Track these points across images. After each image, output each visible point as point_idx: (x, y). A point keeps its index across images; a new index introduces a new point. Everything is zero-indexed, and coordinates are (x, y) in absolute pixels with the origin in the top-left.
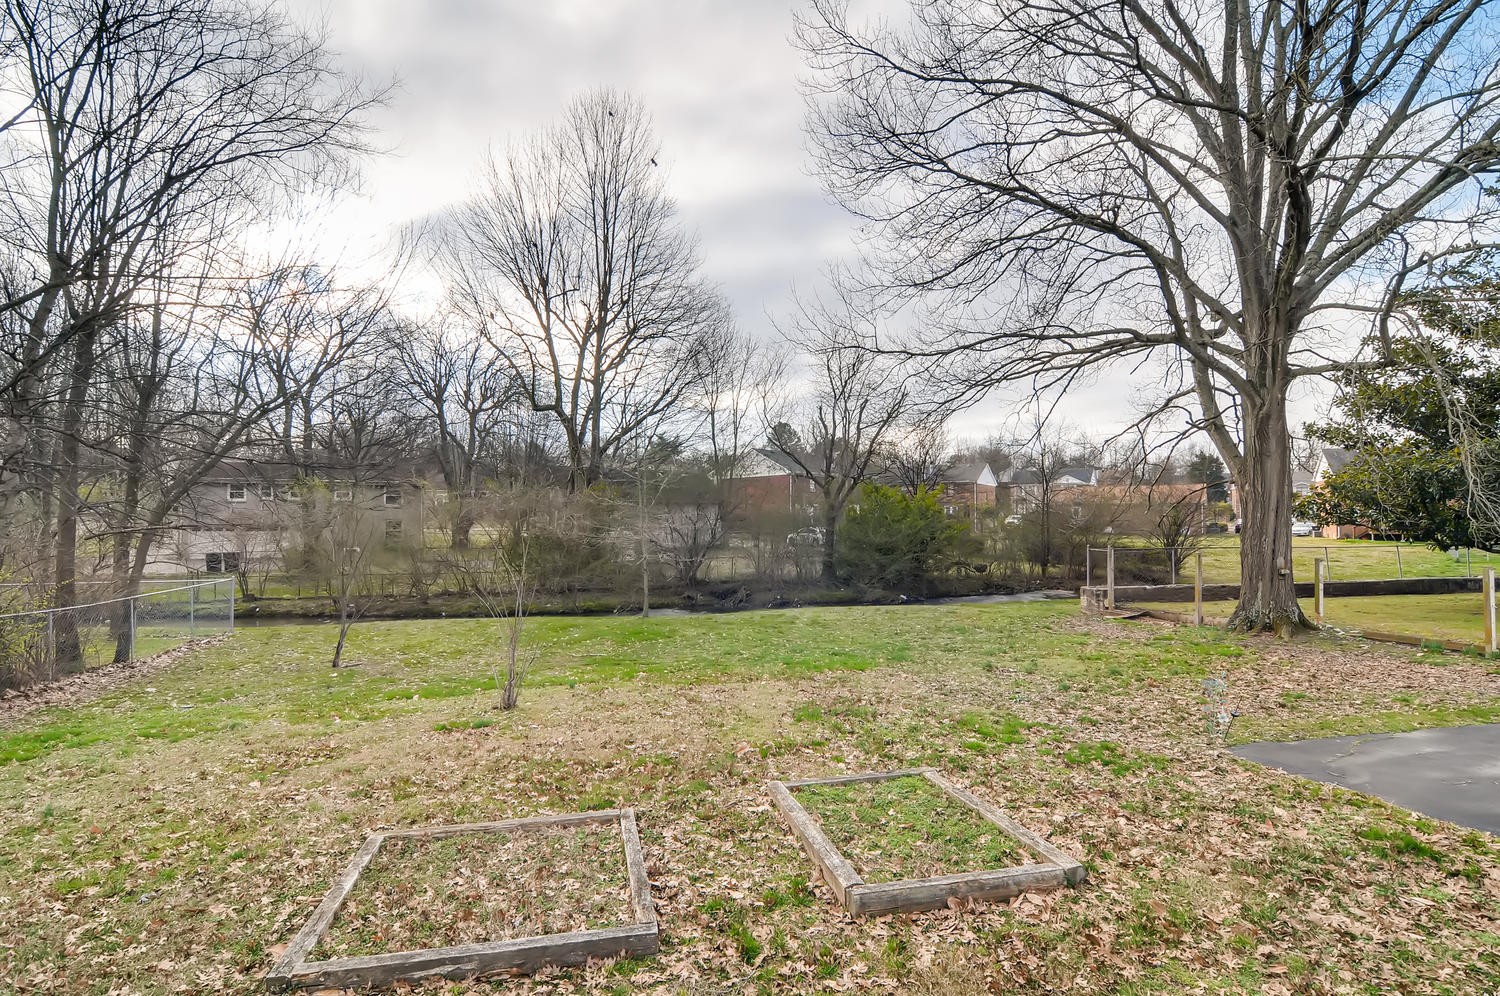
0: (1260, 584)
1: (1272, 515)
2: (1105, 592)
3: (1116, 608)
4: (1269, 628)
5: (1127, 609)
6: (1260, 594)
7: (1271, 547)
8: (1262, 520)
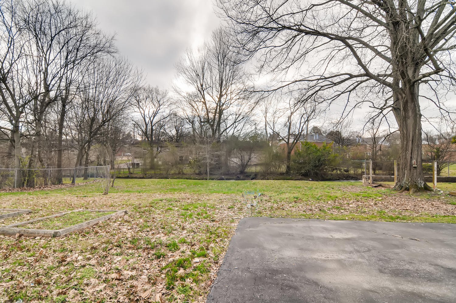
0: (406, 171)
1: (411, 142)
2: (369, 177)
3: (373, 183)
4: (407, 189)
5: (376, 184)
6: (406, 175)
7: (410, 155)
8: (407, 145)
